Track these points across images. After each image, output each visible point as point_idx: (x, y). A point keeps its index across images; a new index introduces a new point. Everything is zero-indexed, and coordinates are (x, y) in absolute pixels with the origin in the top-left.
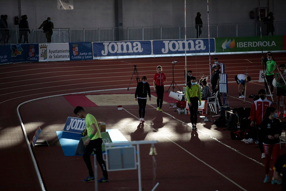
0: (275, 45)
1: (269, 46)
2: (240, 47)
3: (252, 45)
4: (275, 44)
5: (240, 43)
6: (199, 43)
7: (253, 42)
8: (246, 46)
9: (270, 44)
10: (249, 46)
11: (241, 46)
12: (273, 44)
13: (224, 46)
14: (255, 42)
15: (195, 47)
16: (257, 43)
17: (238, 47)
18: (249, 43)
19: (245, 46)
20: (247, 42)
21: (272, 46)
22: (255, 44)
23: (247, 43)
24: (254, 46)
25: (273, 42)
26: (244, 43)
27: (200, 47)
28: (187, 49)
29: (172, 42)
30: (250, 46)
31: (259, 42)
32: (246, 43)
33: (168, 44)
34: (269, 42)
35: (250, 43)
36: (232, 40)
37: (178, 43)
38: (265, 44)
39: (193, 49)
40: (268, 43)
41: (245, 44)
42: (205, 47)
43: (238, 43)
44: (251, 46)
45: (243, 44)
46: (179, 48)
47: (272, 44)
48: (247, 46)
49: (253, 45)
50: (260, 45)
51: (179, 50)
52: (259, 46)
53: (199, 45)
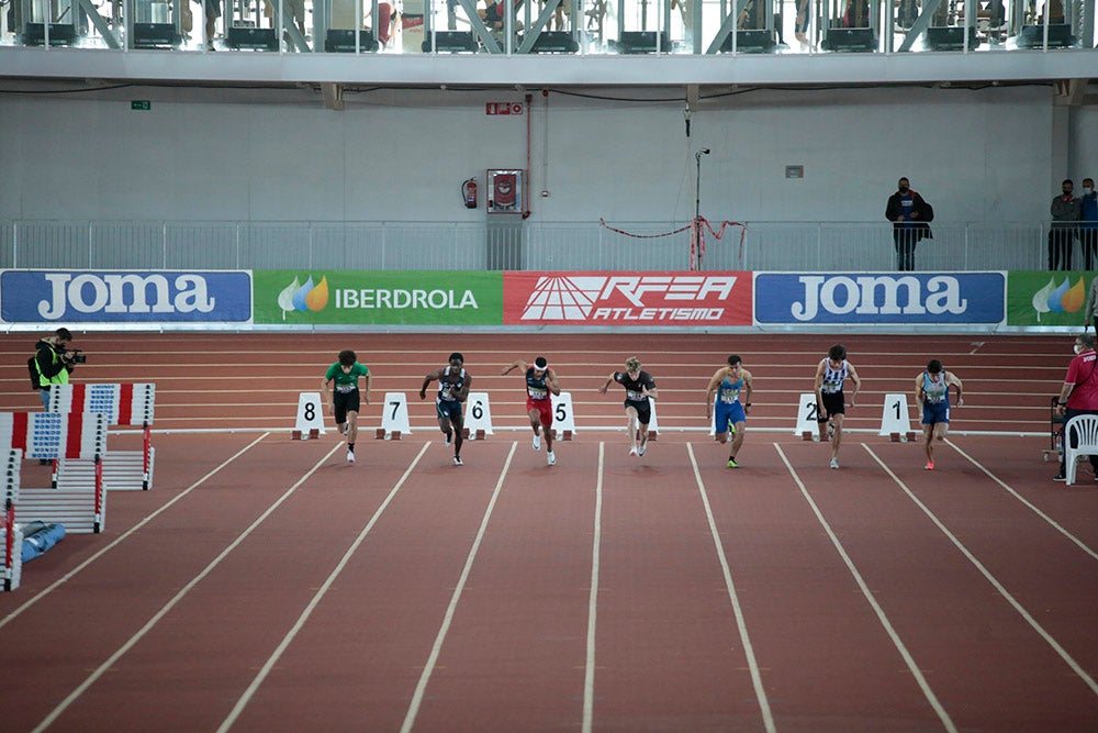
0: (476, 306)
1: (451, 306)
2: (346, 305)
3: (391, 300)
4: (473, 302)
5: (346, 292)
6: (191, 286)
7: (396, 292)
8: (367, 302)
9: (457, 301)
10: (379, 306)
11: (351, 302)
12: (468, 300)
14: (401, 291)
15: (172, 302)
16: (408, 295)
17: (338, 305)
18: (379, 292)
19: (363, 306)
20: (372, 291)
21: (462, 306)
22: (402, 299)
23: (375, 295)
24: (396, 306)
25: (468, 293)
26: (363, 292)
27: (191, 300)
28: (140, 305)
30: (383, 303)
31: (415, 292)
32: (367, 295)
33: (64, 288)
34: (451, 292)
35: (383, 295)
36: (317, 282)
37: (108, 285)
38: (438, 299)
39: (163, 305)
40: (448, 298)
41: (363, 298)
42: (212, 300)
43: (338, 292)
44: (389, 306)
45: (359, 297)
46: (108, 303)
47: (464, 303)
48: (374, 302)
50: (419, 302)
51: (108, 309)
52: (415, 306)
53: (190, 293)
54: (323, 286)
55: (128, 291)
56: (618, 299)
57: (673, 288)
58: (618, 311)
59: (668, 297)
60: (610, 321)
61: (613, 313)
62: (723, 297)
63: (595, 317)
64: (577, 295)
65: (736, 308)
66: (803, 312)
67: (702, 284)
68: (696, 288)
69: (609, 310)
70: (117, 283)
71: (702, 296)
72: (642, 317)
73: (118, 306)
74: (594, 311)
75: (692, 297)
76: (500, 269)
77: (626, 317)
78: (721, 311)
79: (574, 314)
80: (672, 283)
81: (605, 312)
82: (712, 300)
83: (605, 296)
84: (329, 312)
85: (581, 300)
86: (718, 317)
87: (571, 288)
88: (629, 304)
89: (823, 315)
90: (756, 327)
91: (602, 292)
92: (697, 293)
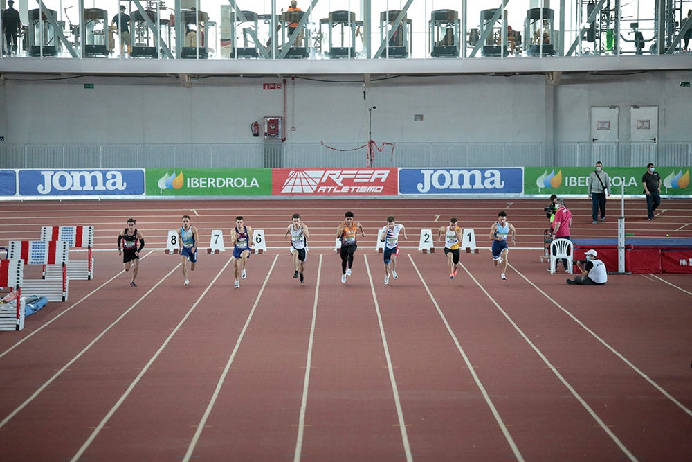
0: (258, 186)
1: (246, 186)
2: (192, 186)
3: (215, 183)
4: (257, 184)
5: (192, 179)
7: (218, 179)
9: (249, 184)
10: (209, 186)
12: (254, 183)
13: (162, 184)
14: (221, 179)
17: (188, 186)
18: (209, 179)
19: (201, 186)
21: (251, 186)
22: (221, 183)
23: (207, 181)
24: (218, 186)
25: (254, 179)
26: (201, 179)
27: (114, 184)
28: (88, 187)
29: (59, 174)
30: (211, 185)
31: (227, 179)
33: (50, 178)
34: (246, 179)
35: (211, 181)
36: (177, 174)
37: (72, 176)
38: (239, 183)
39: (100, 187)
40: (244, 182)
41: (201, 182)
42: (125, 184)
44: (214, 186)
45: (199, 182)
46: (73, 186)
47: (252, 184)
48: (207, 184)
49: (218, 184)
50: (229, 184)
52: (227, 186)
54: (181, 177)
55: (82, 179)
56: (330, 182)
57: (358, 176)
58: (330, 188)
59: (355, 181)
60: (326, 193)
61: (328, 189)
62: (383, 181)
63: (319, 191)
64: (309, 180)
65: (390, 186)
66: (423, 188)
67: (372, 174)
68: (369, 176)
69: (325, 188)
70: (77, 175)
71: (372, 180)
72: (342, 191)
73: (77, 187)
74: (318, 188)
75: (367, 181)
76: (271, 167)
77: (334, 191)
78: (382, 188)
79: (308, 190)
80: (357, 174)
81: (324, 189)
82: (377, 182)
83: (324, 181)
84: (184, 189)
85: (312, 183)
86: (380, 191)
87: (306, 176)
88: (336, 185)
89: (433, 190)
90: (400, 195)
91: (322, 179)
92: (370, 179)
